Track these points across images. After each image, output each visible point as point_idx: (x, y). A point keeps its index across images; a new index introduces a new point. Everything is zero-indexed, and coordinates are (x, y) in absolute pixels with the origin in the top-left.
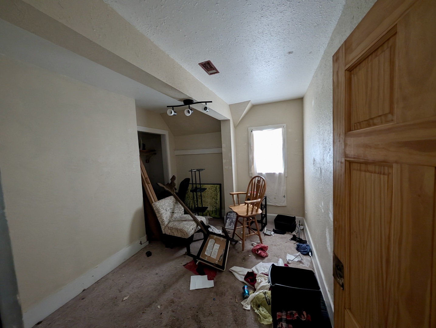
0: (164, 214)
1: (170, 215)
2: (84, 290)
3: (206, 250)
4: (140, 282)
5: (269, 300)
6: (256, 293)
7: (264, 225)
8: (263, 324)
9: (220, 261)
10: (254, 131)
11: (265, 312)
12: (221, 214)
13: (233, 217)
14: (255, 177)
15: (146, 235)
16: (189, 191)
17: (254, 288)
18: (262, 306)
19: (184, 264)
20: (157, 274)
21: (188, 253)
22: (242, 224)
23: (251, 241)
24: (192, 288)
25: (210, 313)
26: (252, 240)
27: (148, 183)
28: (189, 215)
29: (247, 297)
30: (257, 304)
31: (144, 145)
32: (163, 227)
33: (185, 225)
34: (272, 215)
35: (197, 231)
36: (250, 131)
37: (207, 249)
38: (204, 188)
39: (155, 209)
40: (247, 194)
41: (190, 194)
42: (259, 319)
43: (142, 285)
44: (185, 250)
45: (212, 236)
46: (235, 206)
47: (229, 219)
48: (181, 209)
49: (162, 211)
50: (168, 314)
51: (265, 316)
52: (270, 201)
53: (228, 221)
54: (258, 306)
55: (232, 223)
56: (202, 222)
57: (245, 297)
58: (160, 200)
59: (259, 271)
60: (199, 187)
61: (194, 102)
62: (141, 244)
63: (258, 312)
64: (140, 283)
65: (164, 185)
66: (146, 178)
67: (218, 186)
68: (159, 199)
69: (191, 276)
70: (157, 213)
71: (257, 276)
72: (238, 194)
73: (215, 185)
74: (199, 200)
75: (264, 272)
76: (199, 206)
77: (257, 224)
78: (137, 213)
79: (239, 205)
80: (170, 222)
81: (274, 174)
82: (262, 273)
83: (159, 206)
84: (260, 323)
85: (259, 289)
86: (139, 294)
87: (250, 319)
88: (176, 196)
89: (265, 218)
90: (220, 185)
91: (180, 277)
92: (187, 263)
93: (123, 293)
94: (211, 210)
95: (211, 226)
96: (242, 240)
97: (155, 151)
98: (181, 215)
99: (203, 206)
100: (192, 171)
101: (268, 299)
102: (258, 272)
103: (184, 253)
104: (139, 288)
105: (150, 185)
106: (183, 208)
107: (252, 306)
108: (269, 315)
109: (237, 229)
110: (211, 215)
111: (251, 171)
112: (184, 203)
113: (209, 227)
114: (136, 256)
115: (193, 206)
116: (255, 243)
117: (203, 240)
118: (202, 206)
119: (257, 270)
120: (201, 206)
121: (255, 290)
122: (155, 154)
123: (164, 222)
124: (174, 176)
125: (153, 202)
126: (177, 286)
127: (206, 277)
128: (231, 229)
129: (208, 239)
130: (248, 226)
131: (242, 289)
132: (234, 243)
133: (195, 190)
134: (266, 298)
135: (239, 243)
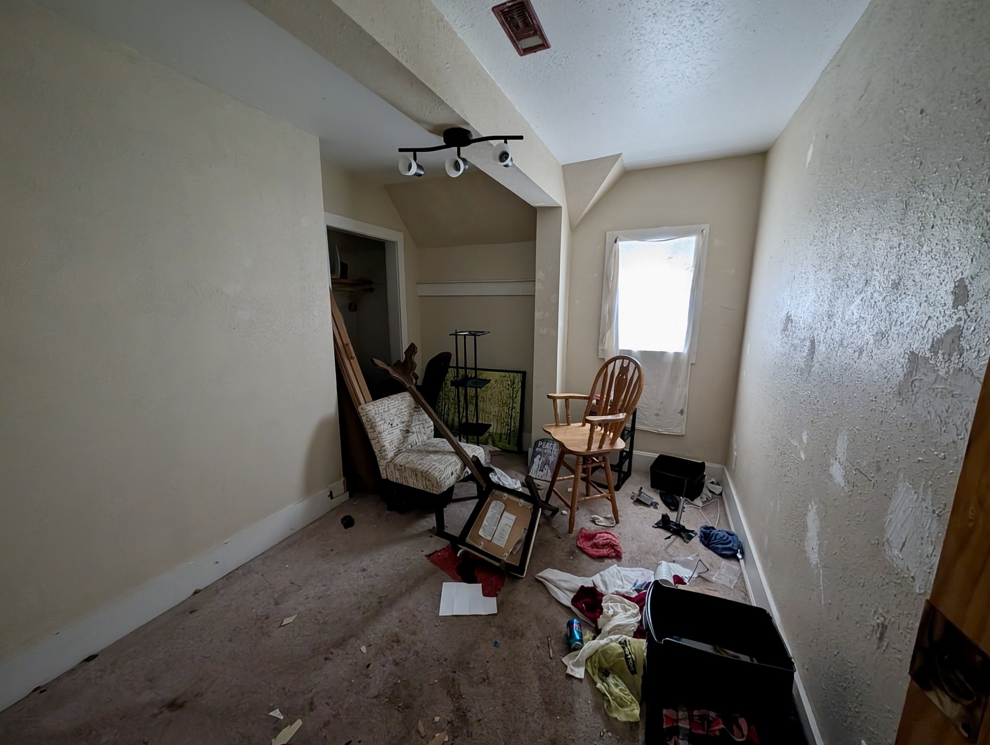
0: (387, 433)
1: (401, 437)
2: (196, 593)
3: (483, 525)
4: (324, 586)
5: (633, 661)
6: (600, 642)
7: (623, 477)
8: (616, 718)
9: (515, 553)
10: (621, 240)
11: (621, 690)
12: (520, 443)
13: (549, 451)
14: (614, 359)
15: (343, 479)
16: (449, 384)
17: (594, 626)
18: (614, 673)
19: (427, 552)
20: (364, 570)
21: (440, 531)
22: (573, 472)
23: (592, 512)
24: (444, 611)
25: (486, 677)
26: (592, 509)
27: (350, 358)
28: (445, 440)
29: (578, 648)
30: (603, 666)
31: (344, 267)
32: (382, 464)
33: (434, 463)
34: (645, 455)
35: (462, 478)
36: (609, 240)
37: (485, 522)
38: (485, 380)
39: (364, 419)
40: (589, 399)
41: (449, 391)
42: (605, 706)
43: (329, 593)
44: (430, 522)
45: (497, 492)
46: (557, 426)
47: (539, 456)
48: (427, 425)
49: (382, 426)
50: (385, 668)
51: (622, 699)
52: (645, 422)
53: (536, 460)
54: (605, 673)
55: (546, 467)
56: (476, 461)
57: (573, 646)
58: (377, 401)
59: (609, 588)
60: (473, 375)
61: (474, 137)
62: (332, 498)
63: (605, 688)
64: (323, 588)
65: (389, 365)
66: (345, 346)
67: (518, 377)
68: (375, 397)
69: (444, 583)
70: (368, 431)
71: (604, 598)
72: (567, 399)
73: (512, 374)
74: (471, 408)
75: (622, 591)
76: (470, 421)
77: (611, 473)
78: (322, 426)
79: (569, 425)
80: (399, 452)
81: (663, 354)
82: (618, 593)
83: (376, 414)
84: (608, 716)
85: (609, 633)
86: (320, 612)
87: (584, 703)
88: (418, 393)
89: (627, 463)
90: (524, 374)
91: (419, 581)
92: (436, 552)
93: (283, 606)
94: (499, 432)
95: (496, 469)
96: (571, 508)
97: (370, 282)
98: (425, 438)
99: (480, 422)
100: (456, 335)
101: (632, 658)
102: (607, 589)
103: (431, 528)
104: (321, 600)
105: (355, 362)
106: (432, 423)
107: (590, 671)
108: (632, 698)
109: (560, 480)
110: (496, 442)
111: (603, 343)
112: (436, 412)
113: (492, 470)
114: (317, 524)
115: (457, 419)
116: (601, 519)
117: (477, 500)
118: (477, 420)
119: (604, 583)
120: (475, 422)
121: (597, 632)
122: (372, 290)
123: (385, 451)
124: (412, 344)
125: (360, 404)
126: (409, 603)
127: (478, 587)
128: (543, 478)
129: (489, 499)
130: (586, 475)
131: (565, 625)
132: (549, 513)
133: (461, 383)
134: (626, 655)
135: (562, 514)
